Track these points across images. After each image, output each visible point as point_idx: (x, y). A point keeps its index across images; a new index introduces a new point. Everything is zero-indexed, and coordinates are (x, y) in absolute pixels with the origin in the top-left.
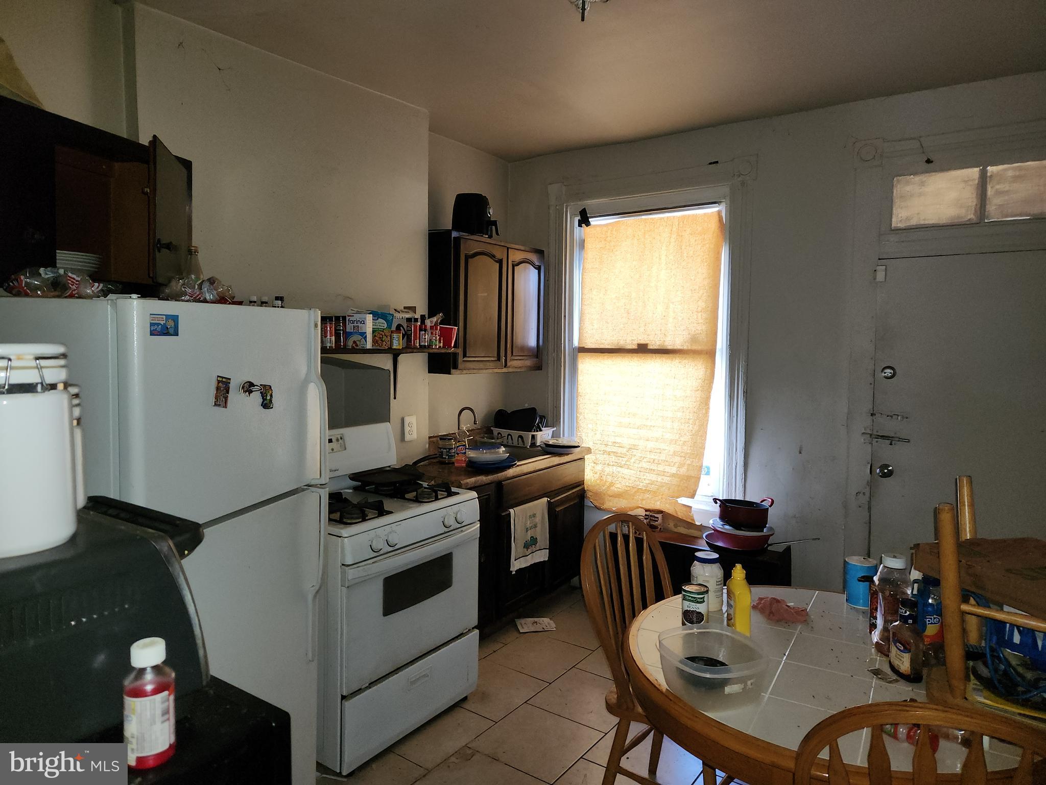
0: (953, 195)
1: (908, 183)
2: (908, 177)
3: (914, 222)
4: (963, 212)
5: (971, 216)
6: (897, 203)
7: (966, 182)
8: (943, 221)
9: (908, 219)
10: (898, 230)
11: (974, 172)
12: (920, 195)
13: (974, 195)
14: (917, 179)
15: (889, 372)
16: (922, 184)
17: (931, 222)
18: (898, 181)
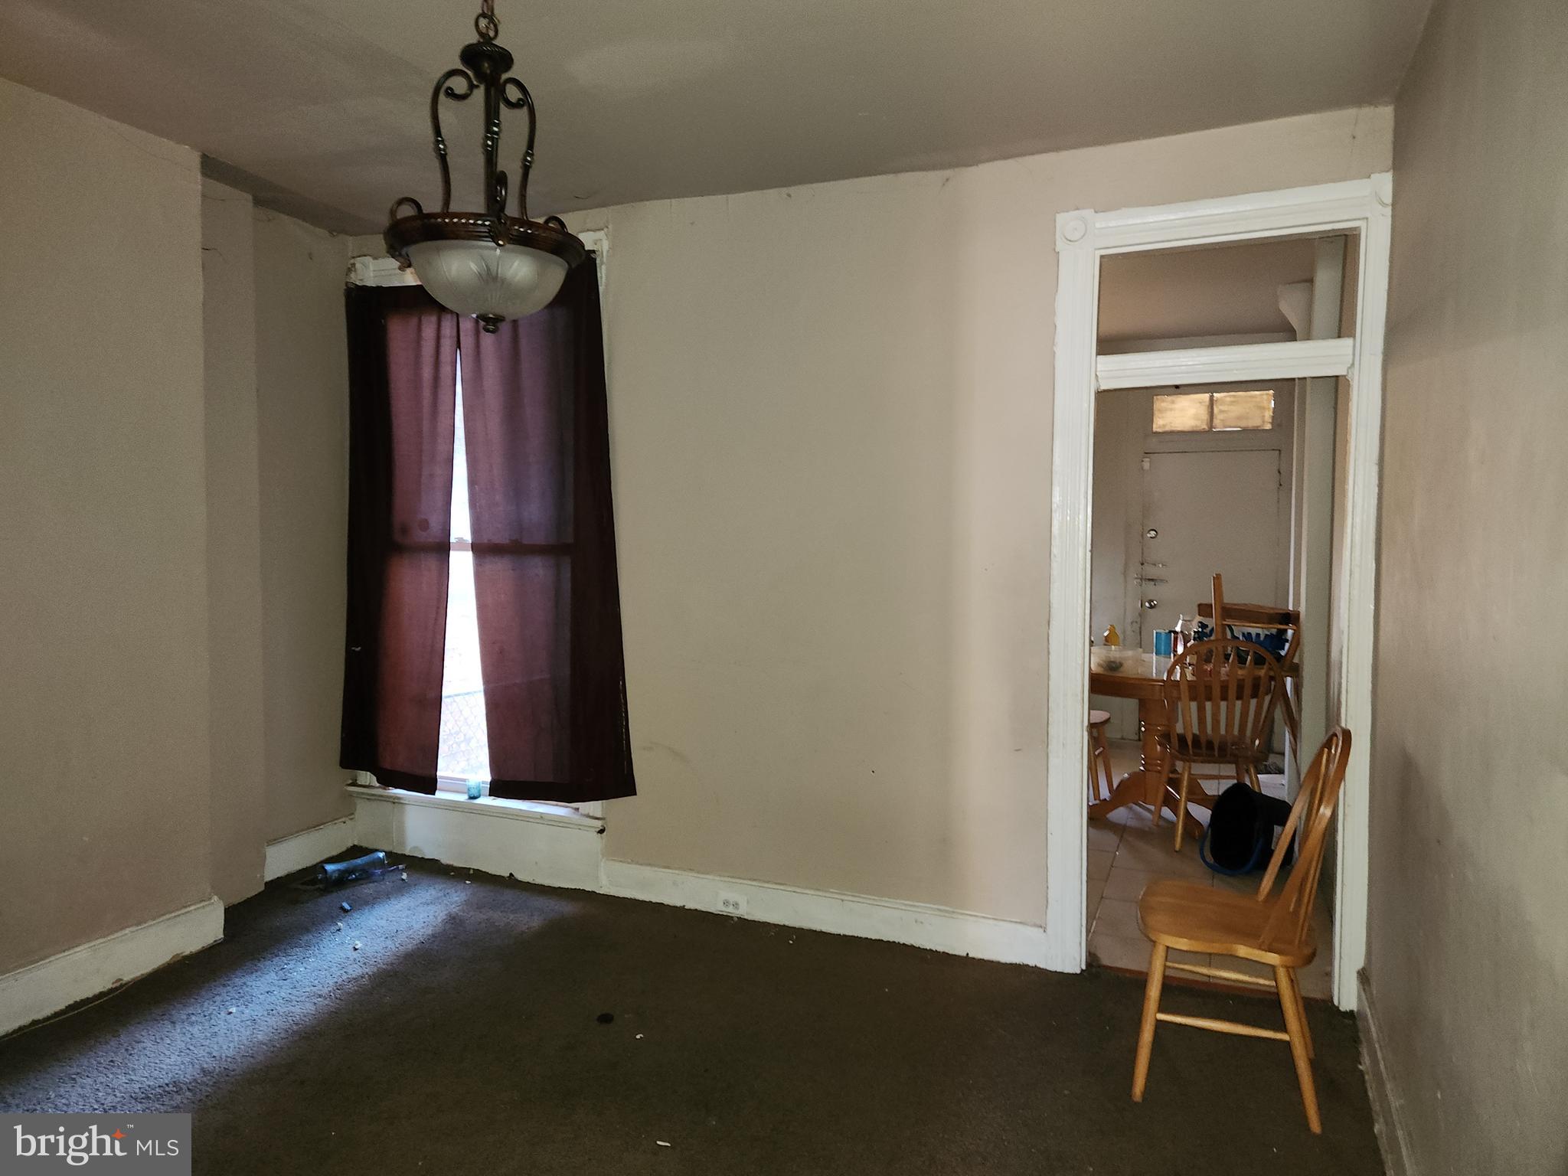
0: (1192, 411)
1: (1163, 401)
2: (1163, 397)
3: (1167, 429)
4: (1198, 423)
5: (1205, 427)
6: (1156, 413)
7: (1200, 403)
8: (1186, 429)
9: (1164, 426)
10: (1156, 433)
11: (1207, 396)
12: (1171, 410)
13: (1206, 412)
14: (1170, 398)
15: (1153, 533)
16: (1173, 402)
17: (1179, 429)
18: (1157, 399)
